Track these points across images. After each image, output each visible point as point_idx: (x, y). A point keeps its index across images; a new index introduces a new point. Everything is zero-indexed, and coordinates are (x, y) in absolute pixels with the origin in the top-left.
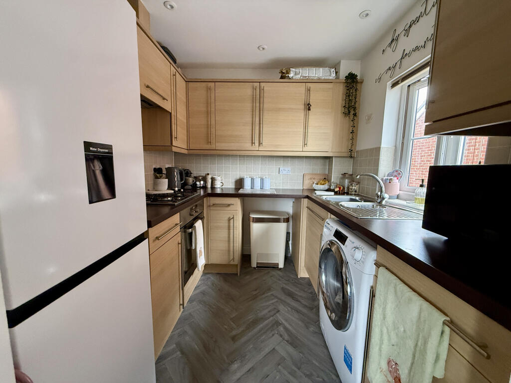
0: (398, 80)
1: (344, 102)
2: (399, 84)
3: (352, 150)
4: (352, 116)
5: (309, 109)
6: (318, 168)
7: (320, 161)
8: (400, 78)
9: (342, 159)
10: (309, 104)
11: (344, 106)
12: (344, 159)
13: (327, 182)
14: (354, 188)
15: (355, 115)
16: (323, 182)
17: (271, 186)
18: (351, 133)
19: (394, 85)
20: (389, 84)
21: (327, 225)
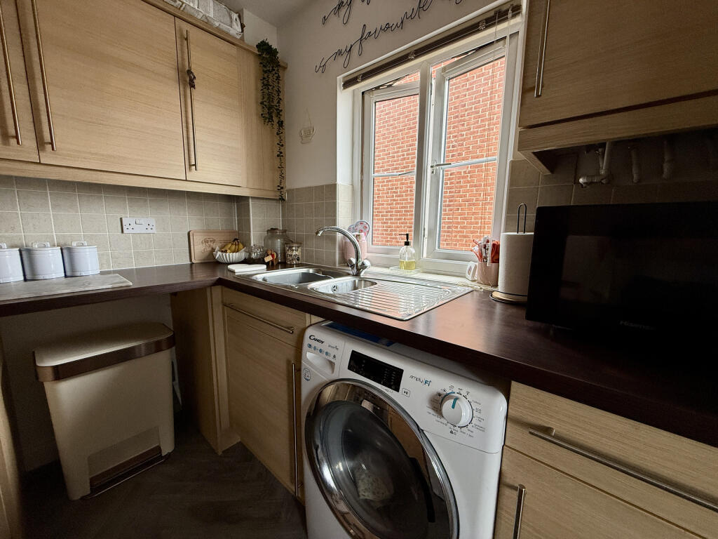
0: (355, 75)
1: (260, 95)
2: (358, 82)
3: (282, 188)
4: (276, 126)
5: (192, 86)
6: (218, 219)
7: (220, 206)
8: (359, 73)
9: (264, 202)
10: (189, 72)
11: (262, 103)
12: (270, 203)
13: (241, 246)
14: (294, 253)
15: (281, 124)
16: (233, 247)
17: (101, 265)
18: (278, 156)
19: (348, 83)
20: (340, 79)
21: (314, 343)
